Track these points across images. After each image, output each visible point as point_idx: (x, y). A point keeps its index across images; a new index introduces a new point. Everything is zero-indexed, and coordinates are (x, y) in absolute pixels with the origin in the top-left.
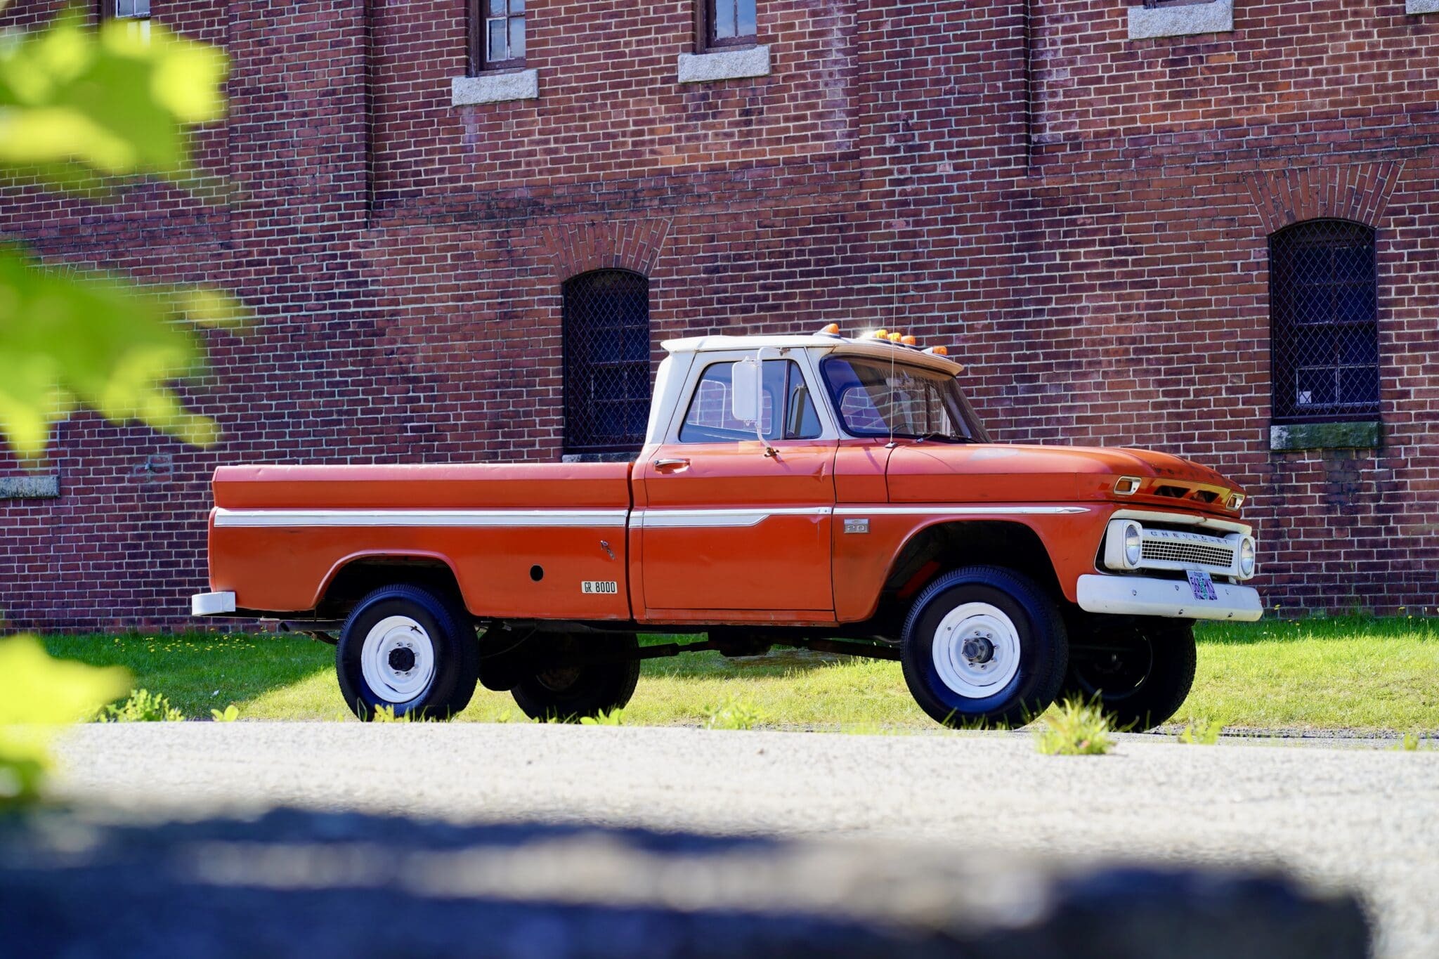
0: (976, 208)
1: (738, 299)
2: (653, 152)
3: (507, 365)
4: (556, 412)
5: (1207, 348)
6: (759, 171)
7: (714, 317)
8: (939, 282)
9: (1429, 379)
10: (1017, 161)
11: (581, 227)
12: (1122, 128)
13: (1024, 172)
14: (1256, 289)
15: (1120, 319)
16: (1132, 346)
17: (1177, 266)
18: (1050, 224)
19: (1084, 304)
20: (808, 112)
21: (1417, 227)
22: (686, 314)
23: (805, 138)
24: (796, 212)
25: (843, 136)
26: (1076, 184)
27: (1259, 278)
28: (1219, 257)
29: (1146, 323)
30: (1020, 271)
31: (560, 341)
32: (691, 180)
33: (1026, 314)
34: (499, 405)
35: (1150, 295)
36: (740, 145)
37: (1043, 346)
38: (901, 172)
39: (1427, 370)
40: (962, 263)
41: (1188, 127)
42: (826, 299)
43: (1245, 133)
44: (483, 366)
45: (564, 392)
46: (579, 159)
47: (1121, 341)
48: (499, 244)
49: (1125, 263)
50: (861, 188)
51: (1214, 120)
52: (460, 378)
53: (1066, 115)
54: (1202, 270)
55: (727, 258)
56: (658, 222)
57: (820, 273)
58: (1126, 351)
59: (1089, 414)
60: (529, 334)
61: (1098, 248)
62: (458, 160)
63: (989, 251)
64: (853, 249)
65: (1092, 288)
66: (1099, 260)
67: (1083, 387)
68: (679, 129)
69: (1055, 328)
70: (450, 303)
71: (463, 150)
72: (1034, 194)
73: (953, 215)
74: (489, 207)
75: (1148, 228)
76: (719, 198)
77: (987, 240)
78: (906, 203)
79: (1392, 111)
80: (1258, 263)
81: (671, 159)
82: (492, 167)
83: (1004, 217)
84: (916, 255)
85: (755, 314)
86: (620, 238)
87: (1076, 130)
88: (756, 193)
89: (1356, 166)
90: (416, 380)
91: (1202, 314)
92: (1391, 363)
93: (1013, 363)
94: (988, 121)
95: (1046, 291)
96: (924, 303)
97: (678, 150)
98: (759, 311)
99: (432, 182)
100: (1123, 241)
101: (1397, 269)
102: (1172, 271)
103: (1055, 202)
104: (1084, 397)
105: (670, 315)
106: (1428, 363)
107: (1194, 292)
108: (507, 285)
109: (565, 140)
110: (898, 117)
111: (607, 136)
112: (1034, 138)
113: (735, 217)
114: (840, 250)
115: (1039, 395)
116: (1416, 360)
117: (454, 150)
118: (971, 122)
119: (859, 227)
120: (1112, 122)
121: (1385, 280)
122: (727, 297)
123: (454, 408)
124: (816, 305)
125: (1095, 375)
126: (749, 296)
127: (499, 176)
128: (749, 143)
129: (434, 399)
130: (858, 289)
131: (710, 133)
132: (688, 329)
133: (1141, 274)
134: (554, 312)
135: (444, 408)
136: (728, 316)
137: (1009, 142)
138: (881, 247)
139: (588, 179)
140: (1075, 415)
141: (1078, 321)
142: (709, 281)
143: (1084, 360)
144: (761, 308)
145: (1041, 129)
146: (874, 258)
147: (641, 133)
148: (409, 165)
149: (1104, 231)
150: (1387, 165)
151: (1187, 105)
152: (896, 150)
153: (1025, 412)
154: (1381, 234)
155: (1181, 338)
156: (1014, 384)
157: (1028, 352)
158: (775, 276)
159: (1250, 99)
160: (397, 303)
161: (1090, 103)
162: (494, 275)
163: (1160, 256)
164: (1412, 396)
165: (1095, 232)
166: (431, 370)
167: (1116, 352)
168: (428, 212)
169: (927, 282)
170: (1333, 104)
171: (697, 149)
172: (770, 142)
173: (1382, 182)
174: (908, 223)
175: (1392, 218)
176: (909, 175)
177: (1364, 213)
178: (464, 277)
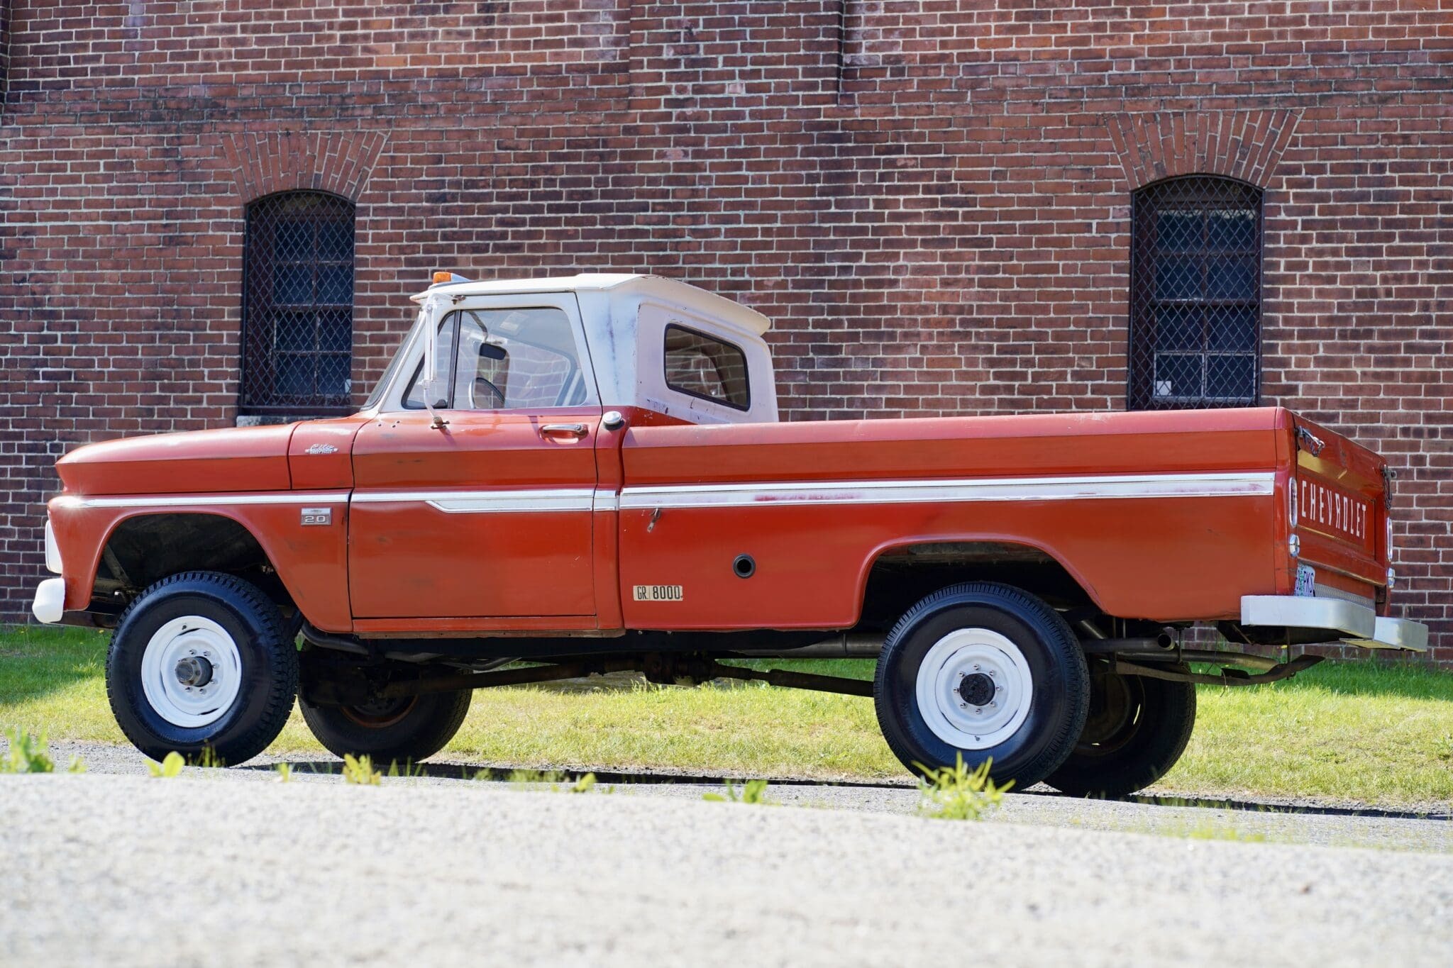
0: (772, 139)
1: (468, 236)
2: (366, 50)
3: (170, 302)
4: (230, 363)
5: (1051, 323)
6: (501, 80)
7: (437, 256)
8: (723, 227)
9: (1322, 373)
10: (826, 86)
11: (272, 137)
12: (955, 52)
13: (834, 99)
14: (1114, 255)
15: (946, 283)
16: (958, 317)
17: (1018, 223)
18: (863, 164)
19: (901, 262)
20: (566, 12)
21: (1315, 190)
22: (402, 250)
23: (560, 44)
24: (546, 133)
25: (608, 43)
26: (897, 117)
27: (1118, 241)
28: (1070, 215)
29: (976, 289)
30: (824, 218)
31: (240, 276)
32: (414, 87)
33: (829, 271)
34: (158, 351)
35: (983, 256)
36: (477, 47)
37: (849, 311)
38: (681, 90)
39: (1320, 362)
40: (751, 205)
41: (1037, 55)
42: (580, 240)
43: (1108, 67)
44: (140, 302)
45: (241, 339)
46: (273, 53)
47: (945, 309)
48: (166, 153)
49: (954, 216)
50: (629, 107)
51: (1070, 49)
52: (109, 315)
53: (888, 33)
54: (1048, 228)
55: (457, 184)
56: (371, 135)
57: (573, 209)
58: (951, 323)
59: (902, 396)
60: (200, 265)
61: (921, 196)
62: (118, 46)
63: (786, 193)
64: (616, 182)
65: (912, 244)
66: (922, 211)
67: (896, 363)
68: (401, 23)
69: (864, 290)
70: (101, 222)
71: (124, 34)
72: (845, 126)
73: (742, 146)
74: (155, 106)
75: (984, 175)
76: (450, 111)
77: (783, 179)
78: (685, 129)
79: (1288, 48)
80: (1118, 224)
81: (389, 59)
82: (162, 57)
83: (807, 152)
84: (695, 193)
85: (489, 254)
86: (322, 154)
87: (898, 51)
88: (496, 107)
89: (1244, 113)
90: (53, 315)
91: (1046, 282)
92: (1277, 352)
93: (810, 330)
94: (791, 34)
95: (855, 244)
96: (702, 252)
97: (399, 49)
98: (494, 251)
99: (83, 72)
100: (953, 189)
101: (1289, 239)
102: (1012, 229)
103: (869, 138)
104: (895, 375)
105: (382, 250)
106: (1321, 353)
107: (1037, 255)
108: (174, 203)
109: (255, 29)
110: (679, 23)
111: (309, 27)
112: (847, 58)
113: (469, 134)
114: (600, 182)
115: (841, 370)
116: (1307, 349)
117: (113, 35)
118: (768, 34)
119: (624, 156)
120: (944, 45)
121: (1272, 252)
122: (454, 233)
123: (100, 351)
124: (567, 247)
125: (912, 349)
126: (482, 232)
127: (169, 69)
128: (489, 46)
129: (75, 339)
130: (621, 231)
131: (440, 30)
132: (404, 268)
133: (974, 230)
134: (233, 240)
135: (88, 351)
136: (456, 255)
137: (816, 62)
138: (652, 181)
139: (283, 78)
140: (884, 397)
141: (893, 283)
142: (433, 211)
143: (899, 330)
144: (497, 248)
145: (854, 48)
146: (641, 194)
147: (353, 26)
148: (54, 50)
149: (929, 176)
150: (1282, 114)
151: (1037, 29)
152: (675, 63)
153: (823, 390)
154: (1272, 197)
155: (1020, 309)
156: (811, 355)
157: (830, 318)
158: (517, 210)
159: (1115, 26)
160: (32, 218)
161: (917, 20)
162: (158, 190)
163: (997, 209)
164: (1300, 392)
165: (918, 176)
166: (72, 303)
167: (938, 323)
168: (78, 108)
169: (707, 226)
170: (1217, 37)
171: (423, 49)
172: (515, 46)
173: (1274, 134)
174: (686, 154)
175: (1285, 177)
176: (690, 95)
177: (1251, 171)
178: (120, 191)
